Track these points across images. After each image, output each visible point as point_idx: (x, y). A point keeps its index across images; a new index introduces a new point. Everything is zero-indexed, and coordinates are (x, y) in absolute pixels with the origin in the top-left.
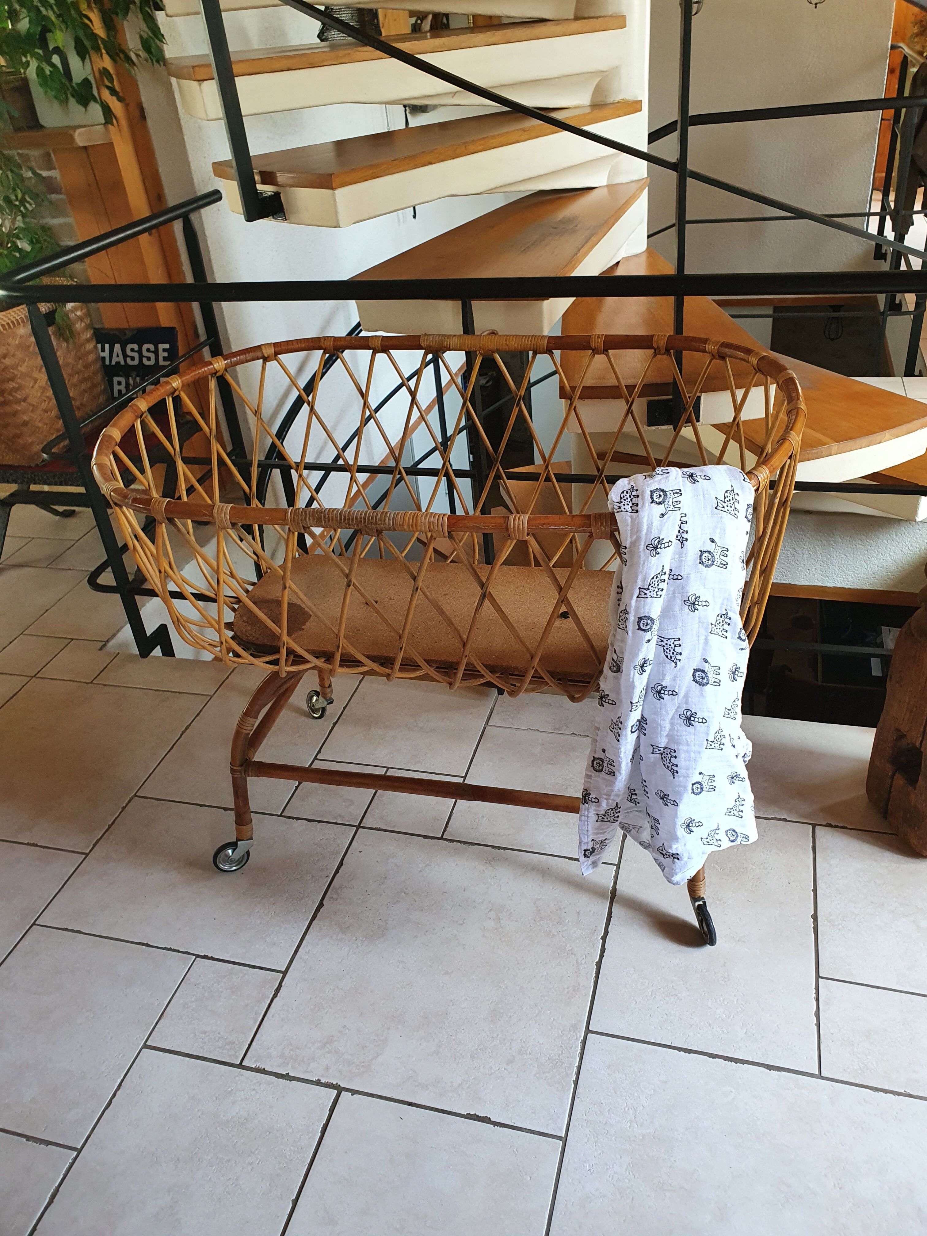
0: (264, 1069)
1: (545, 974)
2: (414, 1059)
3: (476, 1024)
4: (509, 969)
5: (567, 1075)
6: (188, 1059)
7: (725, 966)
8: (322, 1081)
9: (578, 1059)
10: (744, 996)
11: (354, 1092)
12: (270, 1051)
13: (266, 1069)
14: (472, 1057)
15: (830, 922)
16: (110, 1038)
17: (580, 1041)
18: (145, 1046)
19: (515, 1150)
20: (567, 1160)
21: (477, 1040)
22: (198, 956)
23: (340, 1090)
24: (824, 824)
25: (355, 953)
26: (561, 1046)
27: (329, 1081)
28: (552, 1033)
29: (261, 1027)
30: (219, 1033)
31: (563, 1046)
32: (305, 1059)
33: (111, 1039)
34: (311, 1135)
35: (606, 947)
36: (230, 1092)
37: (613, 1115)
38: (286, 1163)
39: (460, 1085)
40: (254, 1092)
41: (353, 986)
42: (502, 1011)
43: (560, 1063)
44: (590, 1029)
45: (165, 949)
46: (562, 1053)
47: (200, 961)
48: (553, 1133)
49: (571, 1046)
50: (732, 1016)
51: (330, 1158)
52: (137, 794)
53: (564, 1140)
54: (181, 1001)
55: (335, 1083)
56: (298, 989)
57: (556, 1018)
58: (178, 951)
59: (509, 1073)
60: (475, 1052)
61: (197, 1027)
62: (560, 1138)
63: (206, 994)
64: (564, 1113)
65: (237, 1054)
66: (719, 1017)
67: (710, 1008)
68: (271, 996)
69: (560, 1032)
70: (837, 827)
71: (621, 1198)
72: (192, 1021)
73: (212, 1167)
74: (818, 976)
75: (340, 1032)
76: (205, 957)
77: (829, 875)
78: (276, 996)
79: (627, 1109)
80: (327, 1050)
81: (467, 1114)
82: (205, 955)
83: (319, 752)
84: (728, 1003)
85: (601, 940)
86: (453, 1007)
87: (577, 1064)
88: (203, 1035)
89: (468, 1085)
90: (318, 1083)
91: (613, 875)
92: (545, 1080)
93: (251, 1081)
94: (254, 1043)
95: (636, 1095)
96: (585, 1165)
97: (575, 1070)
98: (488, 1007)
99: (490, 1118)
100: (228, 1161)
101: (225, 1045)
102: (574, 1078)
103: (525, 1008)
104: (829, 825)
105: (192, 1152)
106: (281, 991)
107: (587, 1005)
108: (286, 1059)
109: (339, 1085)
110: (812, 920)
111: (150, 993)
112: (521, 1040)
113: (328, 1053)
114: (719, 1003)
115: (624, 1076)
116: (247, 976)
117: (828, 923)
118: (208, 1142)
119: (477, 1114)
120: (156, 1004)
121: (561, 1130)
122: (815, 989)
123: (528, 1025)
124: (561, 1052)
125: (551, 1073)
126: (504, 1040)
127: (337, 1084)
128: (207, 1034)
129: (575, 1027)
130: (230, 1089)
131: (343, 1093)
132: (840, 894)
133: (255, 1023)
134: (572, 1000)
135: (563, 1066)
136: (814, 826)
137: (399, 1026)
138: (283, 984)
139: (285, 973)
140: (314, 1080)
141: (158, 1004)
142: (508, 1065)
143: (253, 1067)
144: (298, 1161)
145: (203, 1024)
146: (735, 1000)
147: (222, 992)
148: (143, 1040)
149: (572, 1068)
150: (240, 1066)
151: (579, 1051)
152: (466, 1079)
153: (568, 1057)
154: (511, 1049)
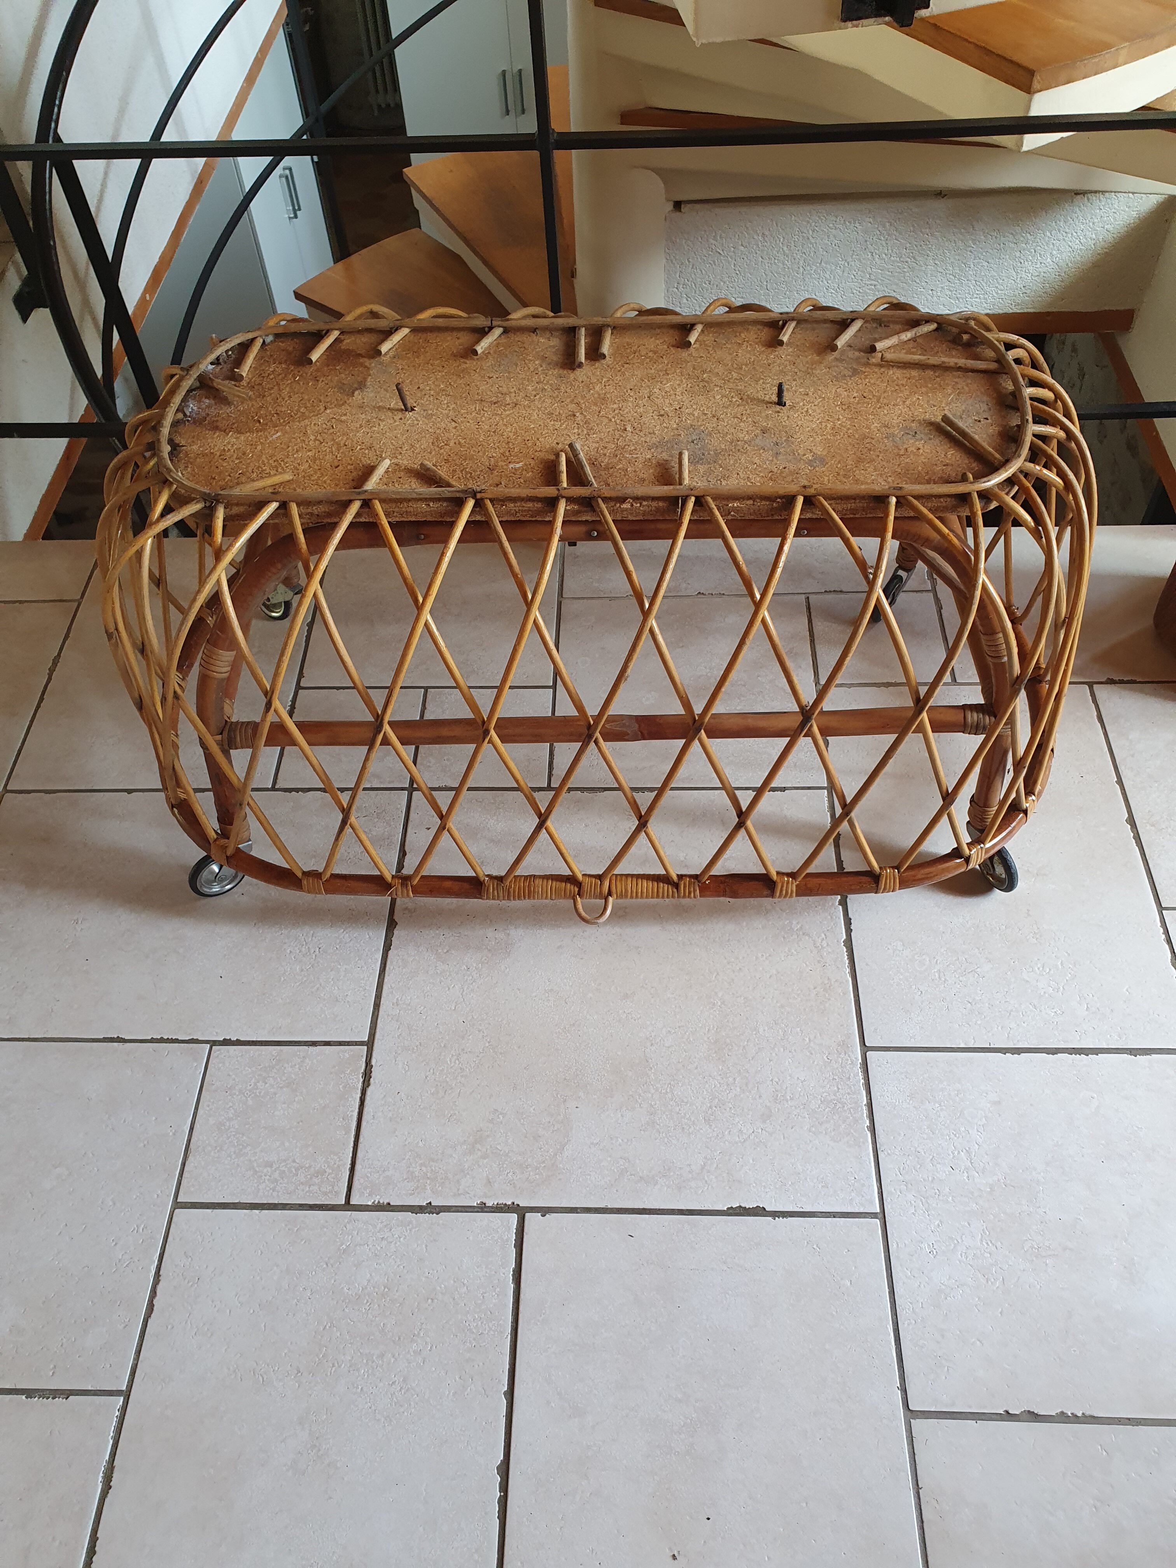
0: (389, 1204)
1: (774, 972)
2: (620, 1140)
3: (696, 1068)
4: (718, 974)
5: (856, 1121)
6: (257, 1212)
7: (1029, 915)
8: (489, 1204)
9: (864, 1093)
10: (1069, 955)
11: (545, 1211)
12: (387, 1173)
13: (392, 1204)
14: (707, 1121)
15: (1153, 825)
16: (111, 1203)
17: (859, 1065)
18: (178, 1205)
19: (815, 1247)
20: (895, 1246)
21: (705, 1093)
22: (214, 1043)
23: (521, 1212)
24: (1104, 680)
25: (472, 990)
26: (834, 1079)
27: (500, 1202)
28: (814, 1062)
29: (361, 1139)
30: (294, 1161)
31: (836, 1077)
32: (450, 1176)
33: (114, 1204)
34: (498, 1289)
35: (850, 915)
36: (344, 1250)
37: (938, 1166)
38: (474, 1339)
39: (703, 1168)
40: (384, 1243)
41: (487, 1045)
42: (728, 1041)
43: (839, 1105)
44: (867, 1044)
45: (152, 1041)
46: (838, 1089)
47: (219, 1050)
48: (862, 1210)
49: (847, 1076)
50: (1061, 988)
51: (540, 1319)
52: (8, 788)
53: (881, 1216)
54: (212, 1121)
55: (509, 1203)
56: (400, 1066)
57: (812, 1037)
58: (176, 1041)
59: (771, 1134)
60: (710, 1112)
61: (253, 1159)
62: (874, 1215)
63: (250, 1102)
64: (869, 1177)
65: (336, 1188)
66: (1045, 993)
67: (1027, 981)
68: (360, 1085)
69: (825, 1057)
70: (1121, 682)
71: (987, 1282)
72: (241, 1150)
73: (358, 1370)
74: (1161, 908)
75: (491, 1121)
76: (226, 1042)
77: (1133, 756)
78: (369, 1085)
79: (956, 1153)
80: (479, 1153)
81: (728, 1209)
82: (225, 1039)
83: (301, 675)
84: (1050, 970)
85: (840, 907)
86: (653, 1048)
87: (865, 1102)
88: (269, 1169)
89: (715, 1165)
90: (482, 1208)
91: (826, 804)
92: (826, 1133)
93: (375, 1226)
94: (358, 1167)
95: (963, 1129)
96: (922, 1246)
97: (865, 1112)
98: (706, 1039)
99: (764, 1209)
100: (382, 1356)
101: (311, 1178)
102: (868, 1123)
103: (761, 1030)
104: (1111, 682)
105: (317, 1356)
106: (373, 1075)
107: (851, 1011)
108: (418, 1181)
109: (518, 1205)
110: (1129, 826)
111: (154, 1118)
112: (772, 1080)
113: (485, 1156)
114: (1038, 972)
115: (937, 1105)
116: (307, 1060)
117: (1153, 828)
118: (338, 1334)
119: (743, 1206)
120: (171, 1134)
121: (872, 1202)
122: (1162, 926)
123: (774, 1054)
124: (836, 1088)
125: (832, 1121)
126: (747, 1085)
127: (513, 1203)
128: (275, 1166)
129: (844, 1046)
130: (344, 1246)
131: (528, 1215)
132: (1156, 782)
133: (348, 1133)
134: (827, 1005)
135: (846, 1108)
136: (1091, 685)
137: (581, 1094)
138: (373, 1062)
139: (370, 1044)
140: (475, 1205)
141: (174, 1134)
142: (764, 1122)
143: (370, 1203)
144: (492, 1332)
145: (262, 1151)
146: (1059, 963)
147: (275, 1094)
148: (169, 1196)
149: (860, 1109)
150: (348, 1206)
151: (862, 1081)
152: (709, 1157)
153: (849, 1094)
154: (760, 1097)
